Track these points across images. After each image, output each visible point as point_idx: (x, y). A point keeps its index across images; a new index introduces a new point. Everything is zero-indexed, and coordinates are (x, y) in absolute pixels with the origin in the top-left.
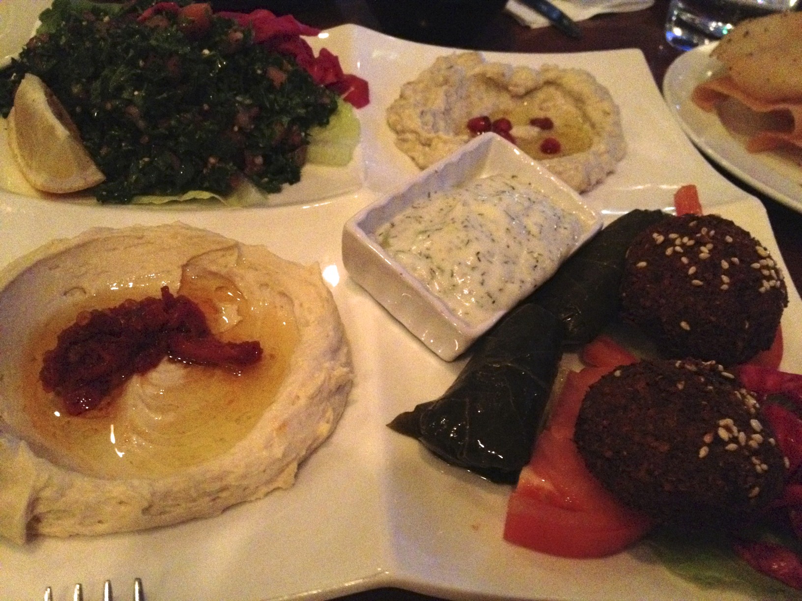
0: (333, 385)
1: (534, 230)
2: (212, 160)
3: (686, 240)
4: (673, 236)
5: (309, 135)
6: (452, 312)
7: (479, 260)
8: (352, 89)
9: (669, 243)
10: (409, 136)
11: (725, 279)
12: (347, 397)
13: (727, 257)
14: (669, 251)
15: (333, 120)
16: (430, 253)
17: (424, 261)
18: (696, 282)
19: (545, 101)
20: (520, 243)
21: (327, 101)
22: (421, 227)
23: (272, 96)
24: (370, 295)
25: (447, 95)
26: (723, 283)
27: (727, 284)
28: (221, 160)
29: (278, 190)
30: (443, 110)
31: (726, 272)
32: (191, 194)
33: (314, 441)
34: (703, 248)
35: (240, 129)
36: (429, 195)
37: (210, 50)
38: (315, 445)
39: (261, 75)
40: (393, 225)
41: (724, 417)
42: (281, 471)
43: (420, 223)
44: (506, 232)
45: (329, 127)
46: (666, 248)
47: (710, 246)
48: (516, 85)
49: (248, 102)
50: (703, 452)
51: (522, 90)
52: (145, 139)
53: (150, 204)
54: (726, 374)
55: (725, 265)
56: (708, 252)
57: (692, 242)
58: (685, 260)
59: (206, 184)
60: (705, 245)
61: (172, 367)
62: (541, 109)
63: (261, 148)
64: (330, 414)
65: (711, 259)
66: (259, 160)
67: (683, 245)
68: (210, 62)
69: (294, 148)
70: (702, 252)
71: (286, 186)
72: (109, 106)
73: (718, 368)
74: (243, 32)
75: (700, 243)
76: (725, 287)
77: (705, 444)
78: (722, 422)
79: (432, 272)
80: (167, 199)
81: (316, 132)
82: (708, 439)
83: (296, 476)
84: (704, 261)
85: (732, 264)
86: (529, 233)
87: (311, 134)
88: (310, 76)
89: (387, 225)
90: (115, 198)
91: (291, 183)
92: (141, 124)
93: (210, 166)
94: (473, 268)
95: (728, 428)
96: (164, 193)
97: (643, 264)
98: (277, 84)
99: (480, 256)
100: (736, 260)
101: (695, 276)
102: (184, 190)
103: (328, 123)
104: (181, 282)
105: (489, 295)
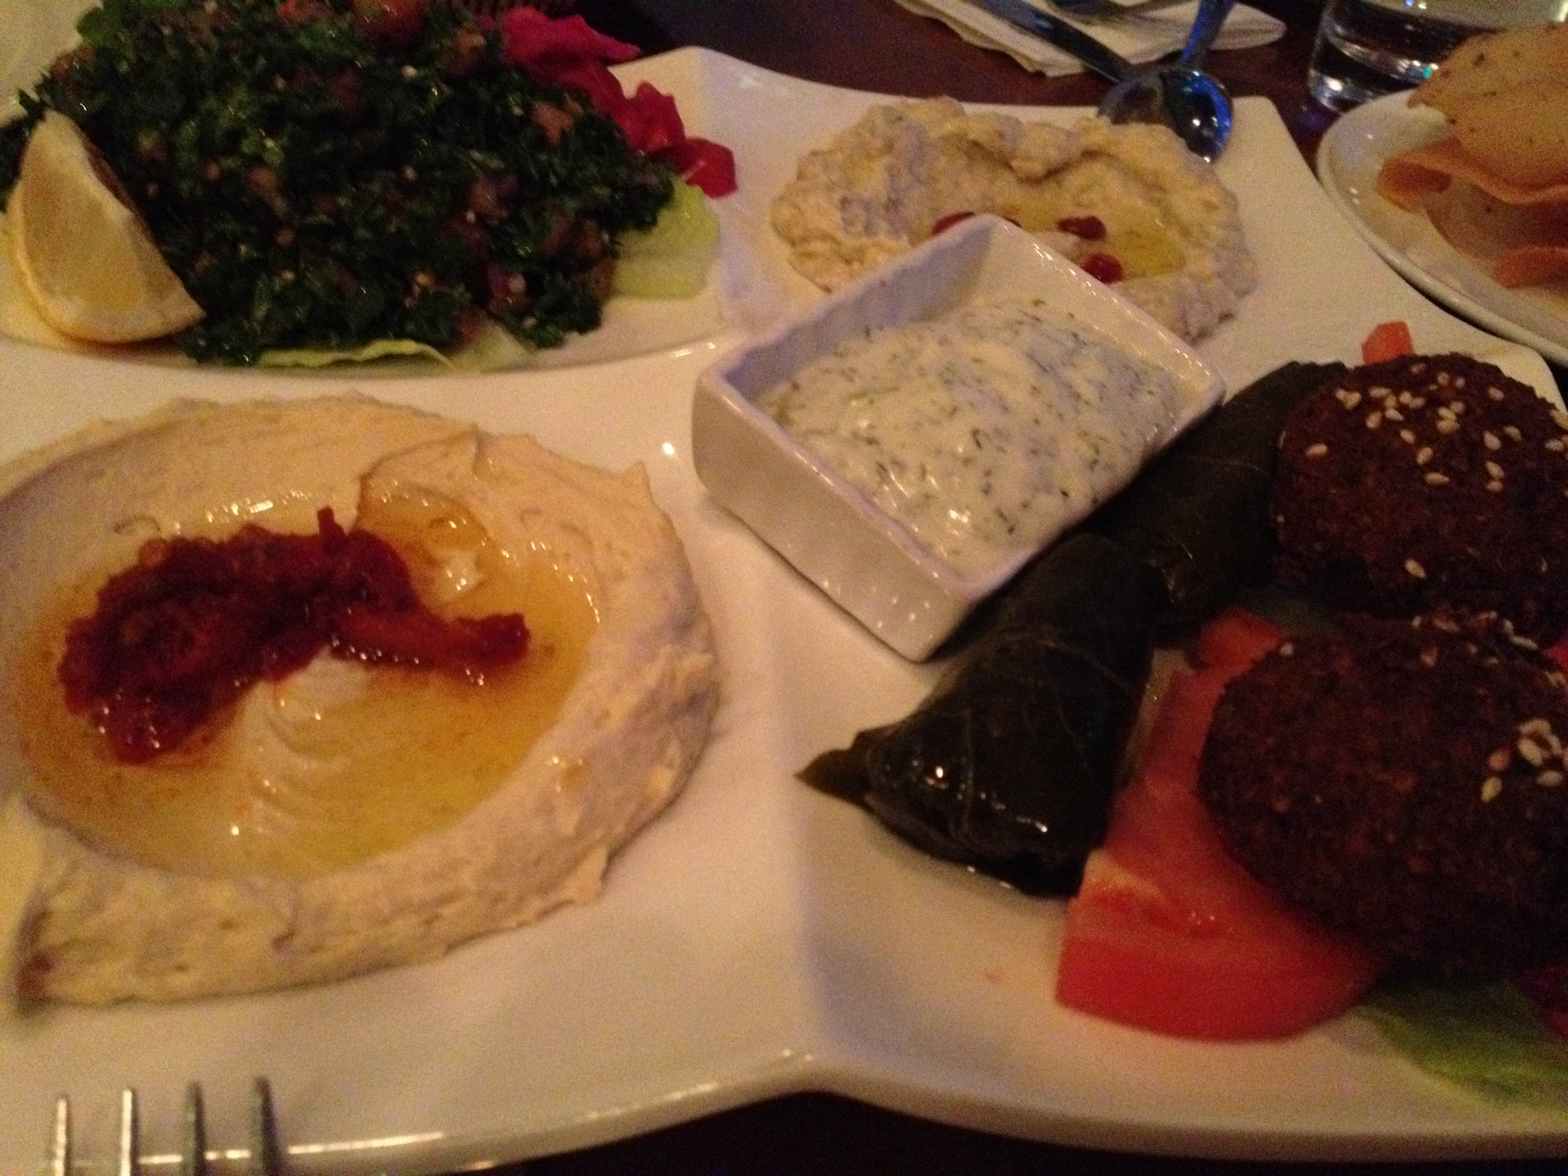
0: (680, 691)
1: (1088, 392)
2: (422, 279)
3: (1406, 397)
4: (1377, 392)
5: (619, 244)
6: (926, 549)
7: (978, 444)
8: (702, 163)
9: (1370, 405)
10: (817, 246)
11: (1494, 469)
12: (710, 720)
13: (1497, 428)
14: (1373, 421)
15: (665, 217)
16: (877, 433)
17: (865, 449)
18: (1435, 477)
19: (1084, 189)
20: (1061, 416)
21: (653, 180)
22: (852, 388)
23: (543, 157)
24: (750, 529)
25: (892, 173)
26: (1489, 477)
27: (1501, 480)
28: (440, 278)
29: (556, 343)
30: (884, 200)
31: (1497, 457)
32: (378, 348)
33: (641, 807)
34: (1443, 412)
35: (479, 217)
36: (867, 332)
37: (416, 66)
38: (644, 816)
39: (520, 118)
40: (796, 387)
41: (1526, 718)
42: (573, 864)
43: (851, 380)
44: (1032, 394)
45: (656, 230)
46: (1365, 416)
47: (1458, 407)
48: (1028, 158)
49: (495, 163)
50: (1490, 789)
51: (1038, 168)
52: (285, 238)
53: (298, 365)
54: (1519, 640)
55: (1492, 441)
56: (1454, 417)
57: (1419, 402)
58: (1407, 436)
59: (410, 327)
60: (1447, 404)
61: (338, 667)
62: (1079, 205)
63: (521, 258)
64: (674, 751)
65: (1463, 431)
66: (518, 284)
67: (1402, 408)
68: (419, 89)
69: (587, 264)
70: (1441, 418)
71: (574, 337)
72: (213, 171)
73: (1502, 626)
74: (484, 34)
75: (1435, 401)
76: (1495, 486)
77: (1492, 773)
78: (1527, 728)
79: (882, 469)
80: (328, 357)
81: (631, 240)
82: (1497, 761)
83: (605, 875)
84: (1449, 437)
85: (1506, 440)
86: (1078, 397)
87: (623, 242)
88: (619, 130)
89: (783, 388)
90: (221, 353)
91: (583, 329)
92: (280, 205)
93: (417, 290)
94: (967, 461)
95: (1540, 742)
96: (323, 344)
97: (1320, 449)
98: (554, 134)
99: (982, 439)
100: (1513, 431)
101: (1431, 466)
102: (366, 337)
103: (654, 222)
104: (359, 508)
105: (1001, 515)
